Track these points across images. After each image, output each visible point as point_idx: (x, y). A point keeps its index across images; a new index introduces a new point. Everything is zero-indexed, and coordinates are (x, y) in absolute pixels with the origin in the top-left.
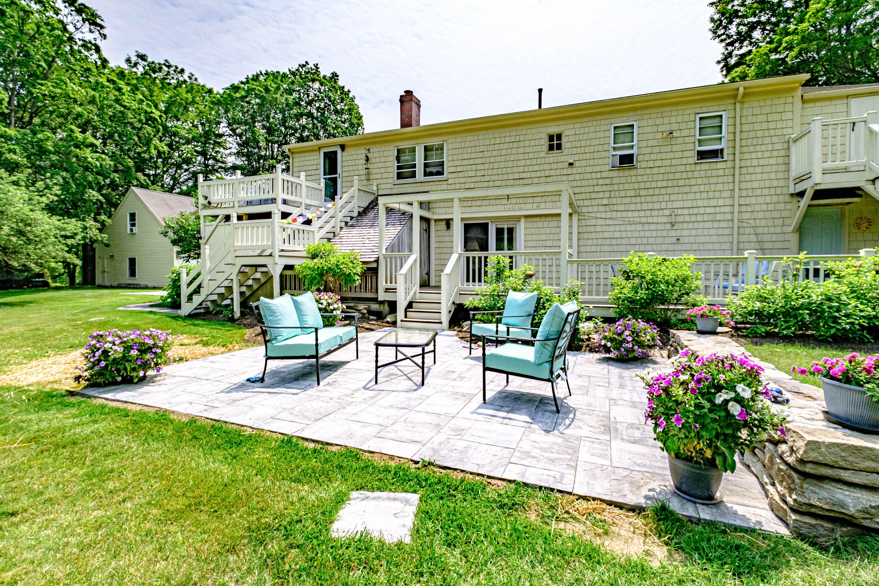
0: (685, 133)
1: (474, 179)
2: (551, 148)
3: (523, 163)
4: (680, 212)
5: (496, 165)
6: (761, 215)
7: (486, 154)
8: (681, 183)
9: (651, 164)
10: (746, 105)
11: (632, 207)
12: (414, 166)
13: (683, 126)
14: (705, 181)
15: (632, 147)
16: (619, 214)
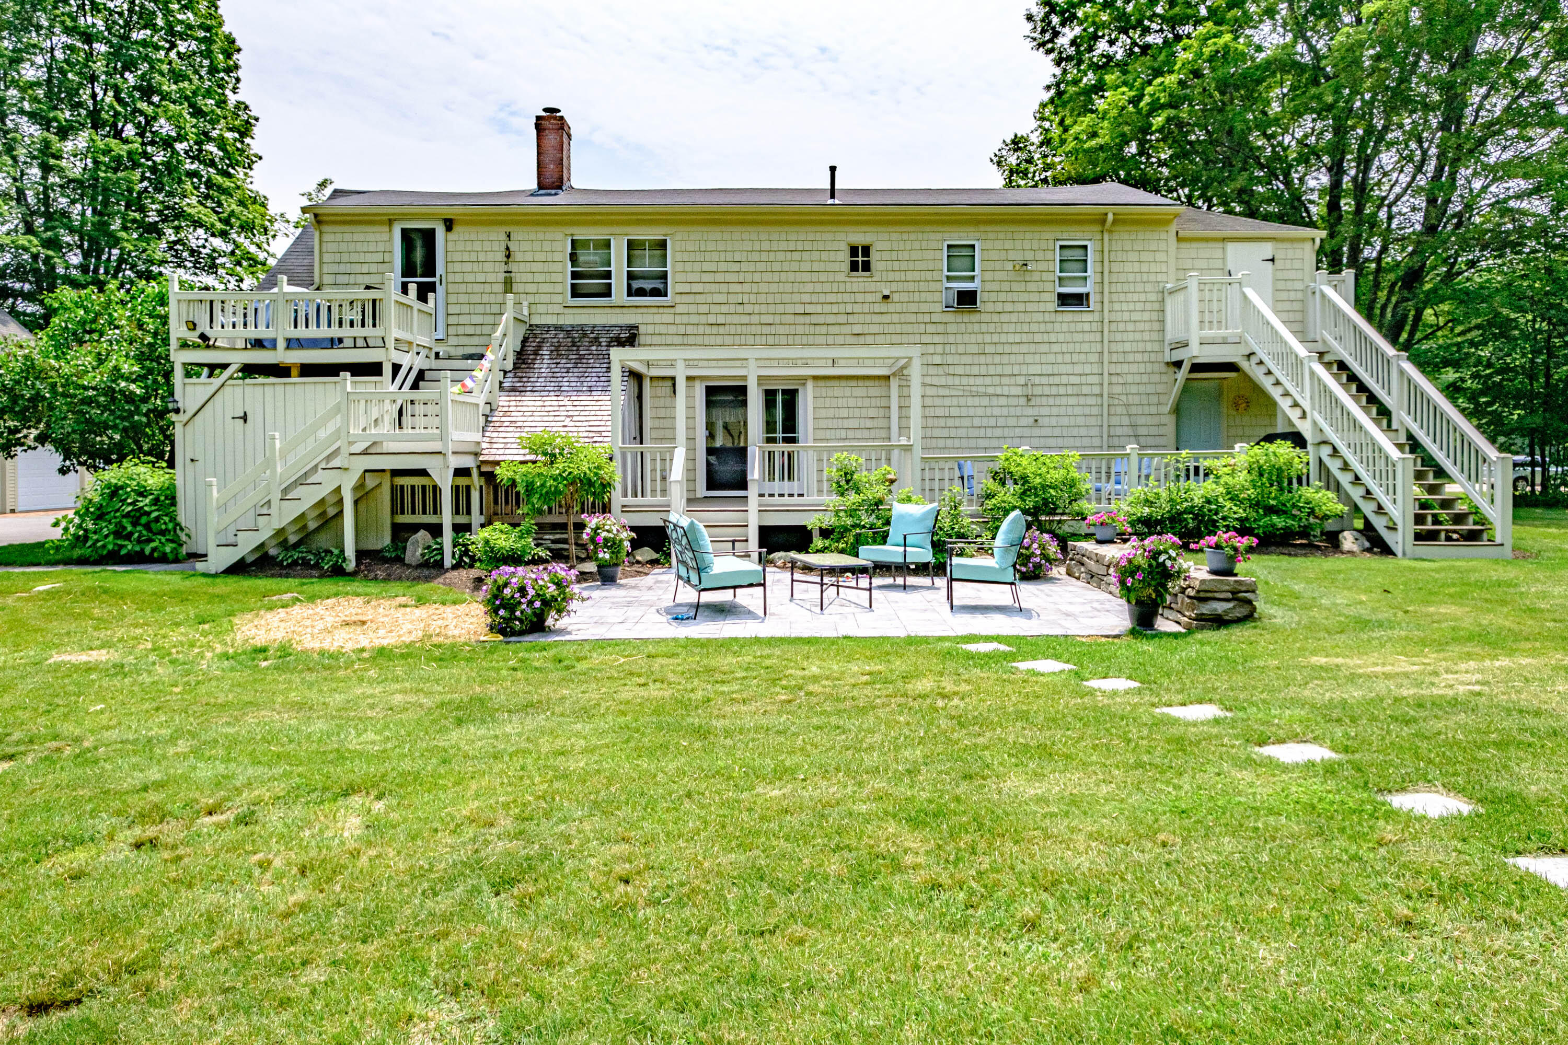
0: (1042, 266)
1: (724, 309)
2: (854, 267)
3: (809, 288)
4: (1037, 380)
5: (763, 288)
6: (1134, 389)
7: (744, 266)
8: (1038, 338)
9: (999, 307)
10: (1116, 236)
11: (975, 370)
12: (608, 275)
13: (1040, 255)
14: (1068, 337)
15: (972, 278)
16: (957, 381)
